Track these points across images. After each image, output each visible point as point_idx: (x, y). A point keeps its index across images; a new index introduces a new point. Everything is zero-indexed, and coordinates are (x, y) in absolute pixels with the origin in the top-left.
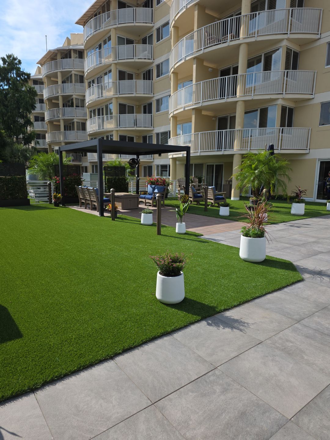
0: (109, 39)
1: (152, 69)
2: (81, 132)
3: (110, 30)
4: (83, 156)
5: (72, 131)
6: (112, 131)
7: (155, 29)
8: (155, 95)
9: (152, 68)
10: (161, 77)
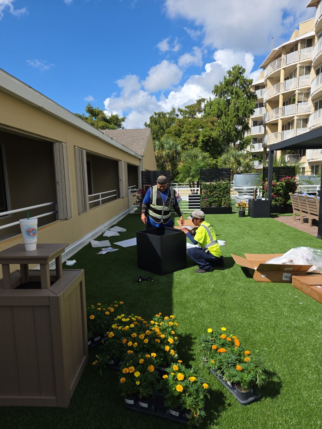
4: (301, 156)
5: (291, 130)
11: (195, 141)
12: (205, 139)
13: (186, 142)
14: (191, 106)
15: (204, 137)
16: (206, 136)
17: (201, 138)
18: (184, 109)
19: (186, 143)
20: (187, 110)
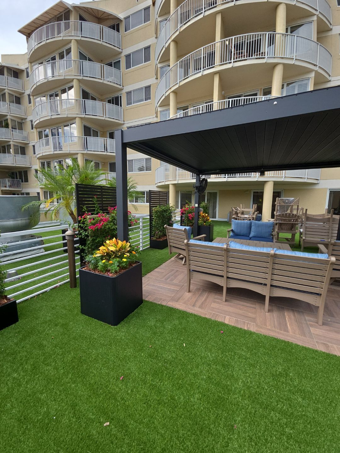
0: (69, 51)
1: (121, 97)
2: (19, 157)
3: (70, 41)
4: (22, 182)
5: (7, 155)
6: (77, 154)
7: (123, 55)
8: (125, 122)
9: (120, 95)
10: (133, 105)
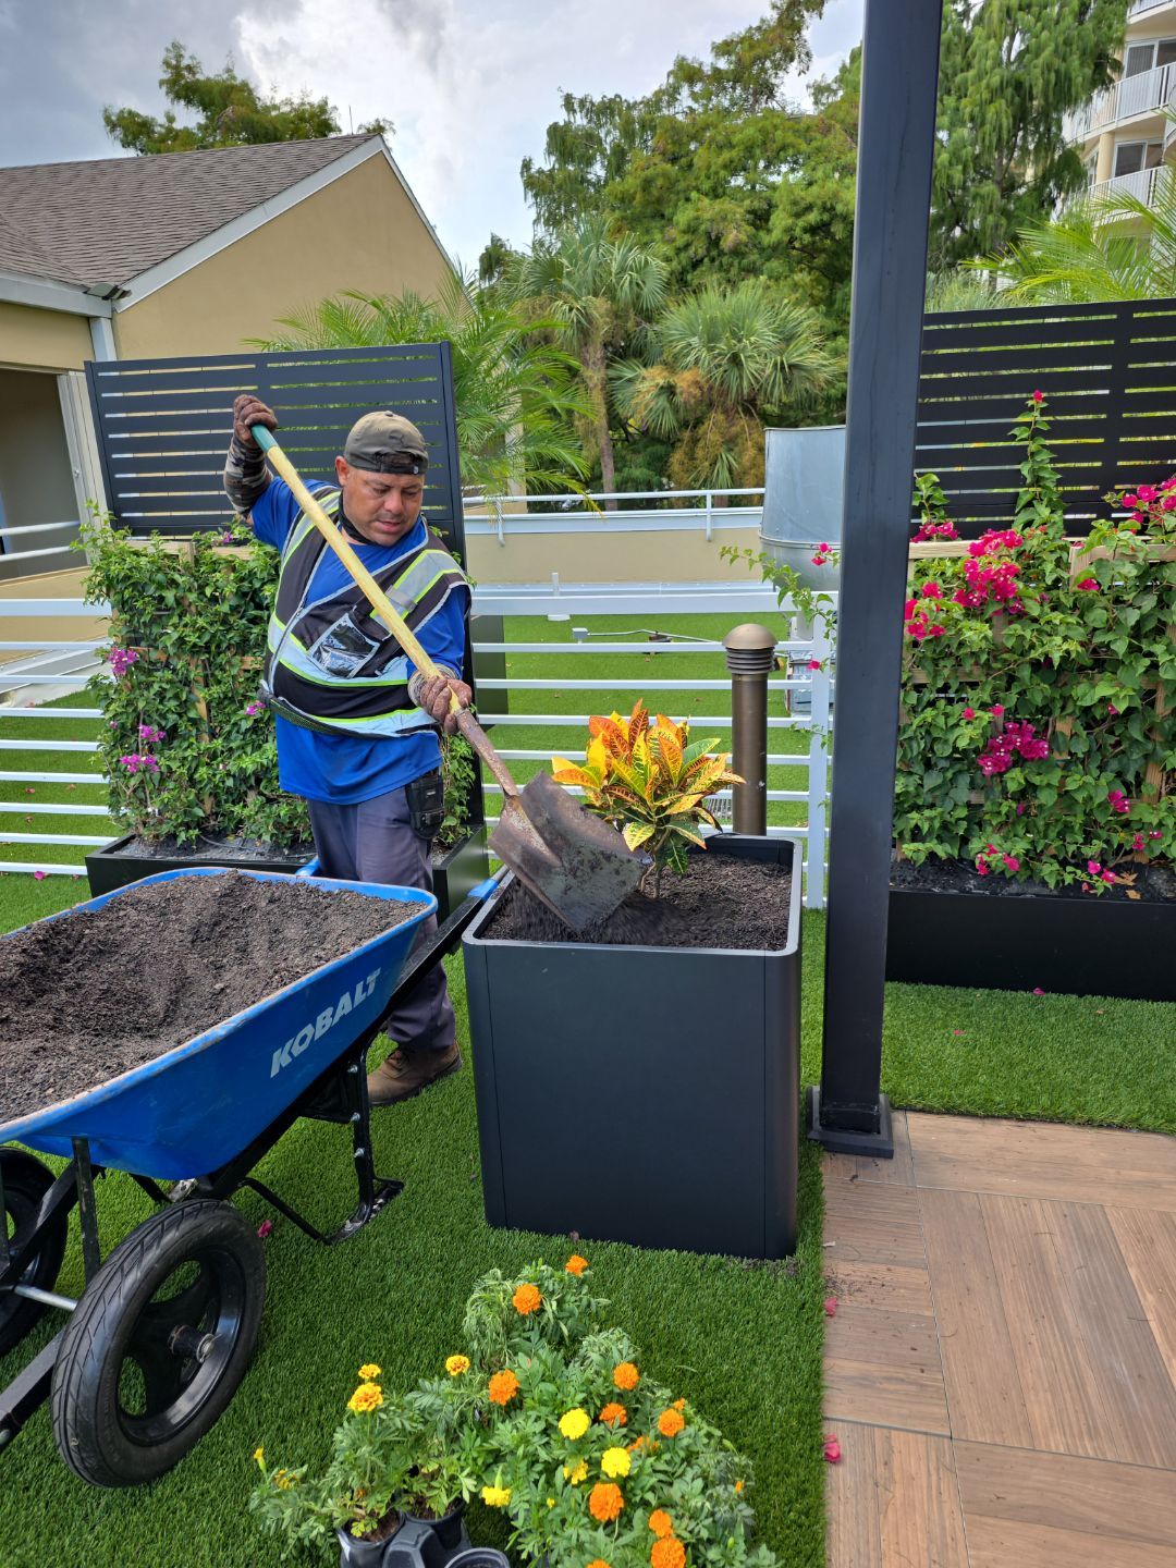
11: (743, 237)
12: (801, 223)
13: (698, 248)
14: (742, 40)
15: (798, 215)
16: (809, 208)
17: (780, 220)
18: (707, 60)
19: (701, 252)
20: (723, 64)
